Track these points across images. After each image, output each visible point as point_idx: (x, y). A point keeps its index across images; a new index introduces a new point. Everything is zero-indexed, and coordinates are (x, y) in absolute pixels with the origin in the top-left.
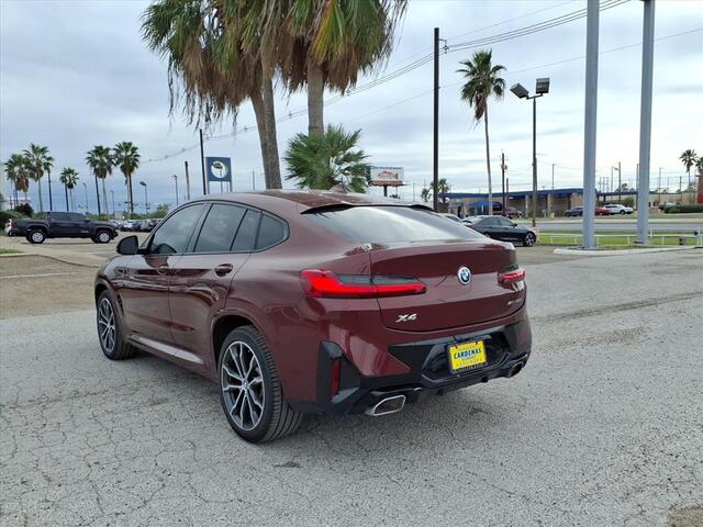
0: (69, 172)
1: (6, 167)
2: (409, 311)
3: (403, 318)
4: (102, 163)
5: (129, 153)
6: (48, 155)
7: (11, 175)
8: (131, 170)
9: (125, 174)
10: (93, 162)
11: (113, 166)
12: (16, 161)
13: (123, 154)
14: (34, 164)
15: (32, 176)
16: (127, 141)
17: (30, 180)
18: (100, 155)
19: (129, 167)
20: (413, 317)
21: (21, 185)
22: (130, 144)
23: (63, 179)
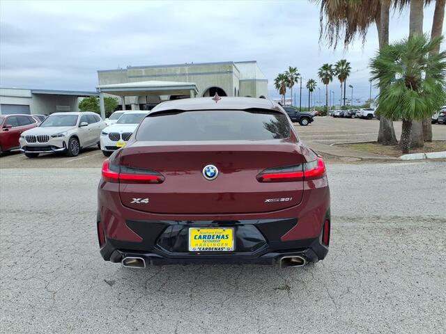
0: (311, 81)
1: (275, 82)
2: (143, 196)
3: (136, 200)
4: (327, 75)
5: (344, 67)
6: (297, 72)
7: (278, 86)
8: (345, 78)
9: (341, 81)
10: (321, 75)
11: (333, 77)
12: (281, 77)
13: (341, 68)
14: (290, 78)
15: (288, 86)
16: (344, 59)
17: (287, 88)
18: (326, 69)
19: (343, 76)
20: (146, 201)
21: (282, 92)
22: (345, 61)
23: (308, 86)
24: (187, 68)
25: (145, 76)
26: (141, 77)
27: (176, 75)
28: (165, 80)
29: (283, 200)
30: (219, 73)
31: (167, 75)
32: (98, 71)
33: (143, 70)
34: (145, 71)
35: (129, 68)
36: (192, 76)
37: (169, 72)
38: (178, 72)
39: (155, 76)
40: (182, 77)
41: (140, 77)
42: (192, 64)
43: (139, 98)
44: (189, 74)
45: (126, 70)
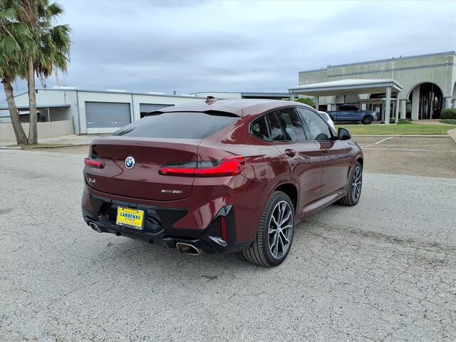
3: (90, 180)
20: (94, 181)
24: (393, 63)
25: (345, 75)
26: (341, 75)
27: (379, 71)
28: (366, 78)
29: (174, 192)
30: (433, 66)
31: (370, 72)
32: (299, 73)
33: (344, 68)
34: (346, 69)
35: (329, 67)
36: (399, 72)
37: (372, 69)
38: (382, 68)
39: (356, 74)
40: (387, 73)
41: (339, 76)
42: (401, 59)
43: (337, 97)
44: (395, 70)
45: (326, 70)
